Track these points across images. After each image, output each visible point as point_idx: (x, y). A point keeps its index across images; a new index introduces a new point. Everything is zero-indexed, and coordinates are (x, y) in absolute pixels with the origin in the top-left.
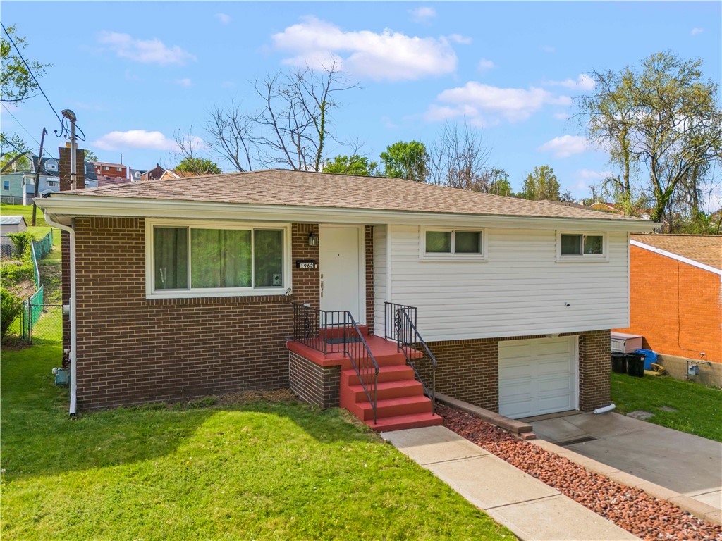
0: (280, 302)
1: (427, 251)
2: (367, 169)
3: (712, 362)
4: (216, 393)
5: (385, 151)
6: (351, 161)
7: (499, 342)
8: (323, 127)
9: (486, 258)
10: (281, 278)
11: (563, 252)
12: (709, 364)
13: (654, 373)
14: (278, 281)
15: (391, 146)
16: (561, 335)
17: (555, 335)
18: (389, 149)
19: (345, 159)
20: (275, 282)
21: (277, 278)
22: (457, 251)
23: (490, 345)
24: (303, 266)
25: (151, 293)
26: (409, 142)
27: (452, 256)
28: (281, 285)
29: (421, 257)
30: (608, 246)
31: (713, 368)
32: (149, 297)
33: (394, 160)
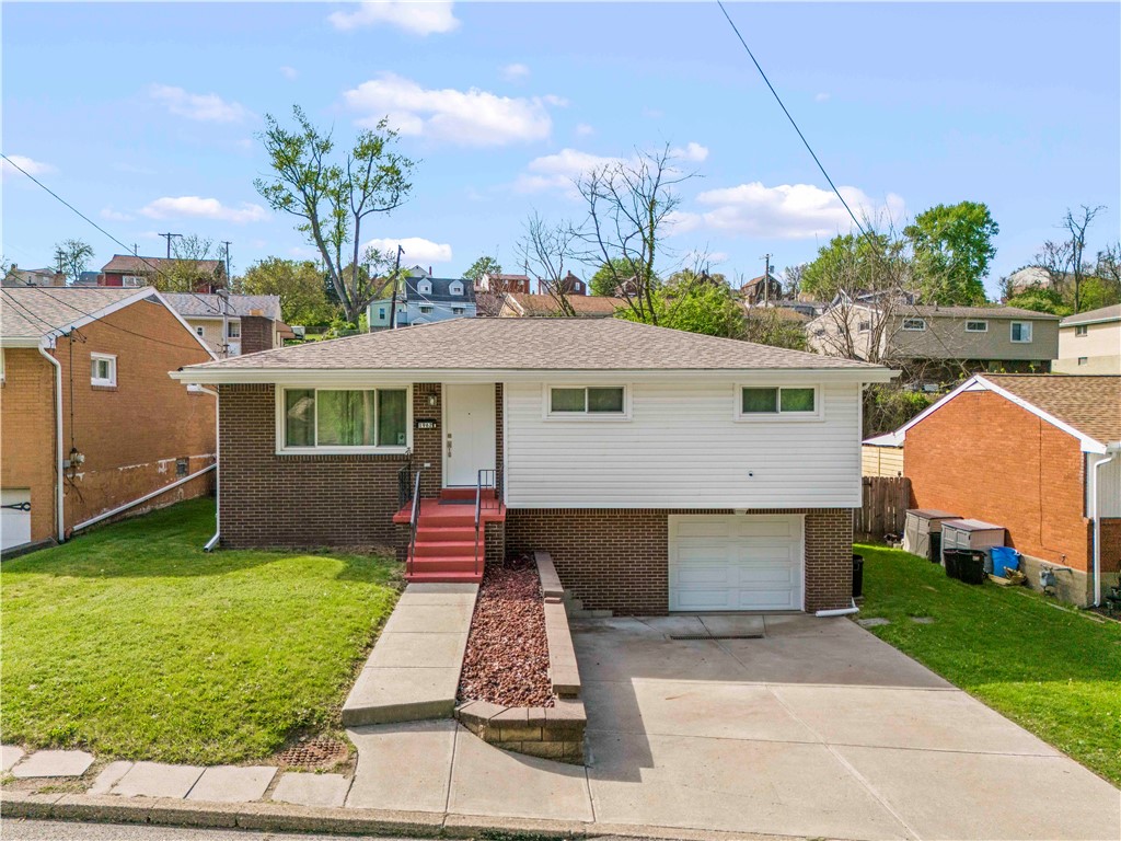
0: (400, 461)
1: (553, 410)
2: (888, 252)
3: (1073, 570)
4: (337, 545)
5: (912, 222)
6: (858, 242)
7: (670, 516)
8: (652, 234)
9: (630, 417)
10: (404, 437)
11: (746, 409)
12: (1070, 571)
13: (1003, 581)
14: (403, 441)
15: (923, 213)
16: (750, 511)
17: (741, 511)
18: (920, 219)
19: (849, 240)
20: (400, 441)
21: (402, 437)
22: (591, 410)
23: (657, 519)
24: (421, 425)
25: (281, 449)
26: (956, 204)
27: (585, 415)
28: (405, 444)
29: (545, 417)
30: (822, 402)
31: (1073, 578)
32: (278, 452)
33: (929, 237)
